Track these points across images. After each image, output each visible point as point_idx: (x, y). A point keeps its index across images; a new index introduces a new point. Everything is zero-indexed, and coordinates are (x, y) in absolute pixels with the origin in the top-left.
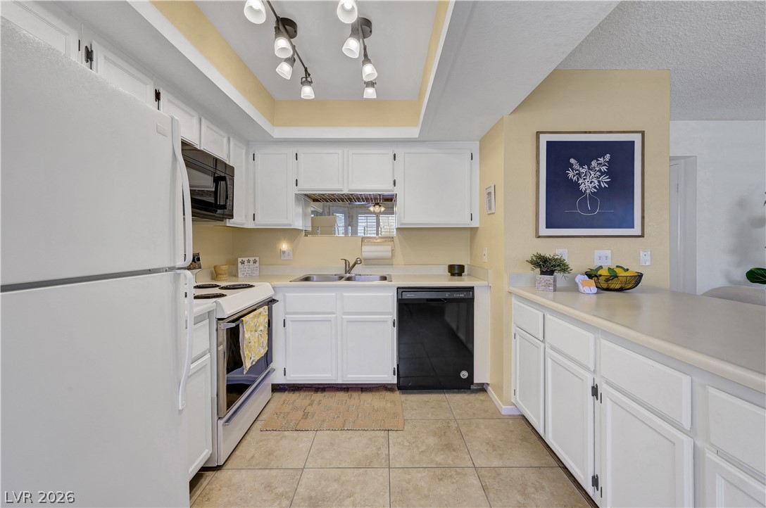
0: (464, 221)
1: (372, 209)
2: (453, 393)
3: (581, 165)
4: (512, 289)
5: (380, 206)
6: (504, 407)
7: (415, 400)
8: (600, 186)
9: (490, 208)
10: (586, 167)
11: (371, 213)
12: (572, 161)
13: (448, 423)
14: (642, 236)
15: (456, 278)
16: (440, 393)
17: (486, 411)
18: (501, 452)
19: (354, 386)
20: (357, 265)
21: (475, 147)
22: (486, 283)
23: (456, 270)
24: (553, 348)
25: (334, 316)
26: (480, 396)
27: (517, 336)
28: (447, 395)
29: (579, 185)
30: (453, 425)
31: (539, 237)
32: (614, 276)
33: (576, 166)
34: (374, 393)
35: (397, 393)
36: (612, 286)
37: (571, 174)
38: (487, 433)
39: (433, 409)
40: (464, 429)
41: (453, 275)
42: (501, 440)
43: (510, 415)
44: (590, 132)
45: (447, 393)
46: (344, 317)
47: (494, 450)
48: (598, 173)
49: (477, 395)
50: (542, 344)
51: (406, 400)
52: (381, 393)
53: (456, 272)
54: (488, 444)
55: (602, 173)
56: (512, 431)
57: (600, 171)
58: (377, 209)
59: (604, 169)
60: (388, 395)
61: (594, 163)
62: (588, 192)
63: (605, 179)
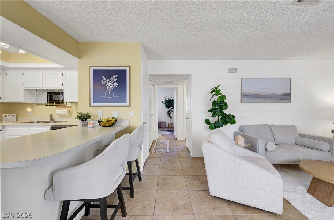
3: (107, 79)
8: (114, 87)
10: (109, 79)
12: (103, 77)
14: (130, 106)
29: (106, 86)
31: (91, 106)
33: (105, 79)
37: (103, 82)
44: (109, 66)
48: (113, 82)
55: (115, 82)
59: (115, 80)
61: (112, 78)
62: (109, 89)
63: (116, 84)
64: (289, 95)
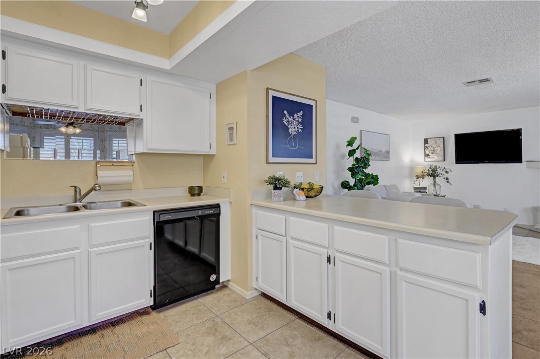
0: (204, 149)
1: (63, 129)
2: (204, 296)
3: (290, 116)
4: (254, 202)
5: (75, 127)
6: (248, 293)
7: (173, 313)
8: (298, 130)
9: (231, 140)
10: (292, 117)
11: (61, 134)
12: (285, 112)
13: (214, 321)
14: (316, 164)
15: (196, 197)
16: (192, 300)
17: (236, 301)
18: (261, 325)
19: (101, 324)
20: (93, 192)
21: (213, 88)
22: (229, 199)
23: (196, 191)
24: (293, 238)
25: (79, 251)
26: (225, 292)
27: (260, 237)
28: (199, 300)
29: (288, 129)
30: (218, 320)
31: (269, 163)
32: (311, 188)
33: (287, 116)
34: (129, 323)
35: (154, 314)
36: (311, 195)
37: (285, 121)
38: (245, 316)
39: (194, 316)
40: (228, 321)
41: (193, 195)
42: (257, 317)
43: (252, 298)
44: (294, 95)
45: (198, 298)
46: (91, 250)
47: (256, 326)
48: (297, 123)
49: (222, 291)
50: (284, 238)
51: (166, 317)
52: (136, 320)
53: (196, 192)
54: (250, 323)
55: (299, 123)
56: (260, 308)
57: (298, 121)
58: (71, 130)
59: (300, 120)
60: (145, 318)
61: (295, 115)
62: (293, 134)
63: (300, 126)
64: (388, 152)
